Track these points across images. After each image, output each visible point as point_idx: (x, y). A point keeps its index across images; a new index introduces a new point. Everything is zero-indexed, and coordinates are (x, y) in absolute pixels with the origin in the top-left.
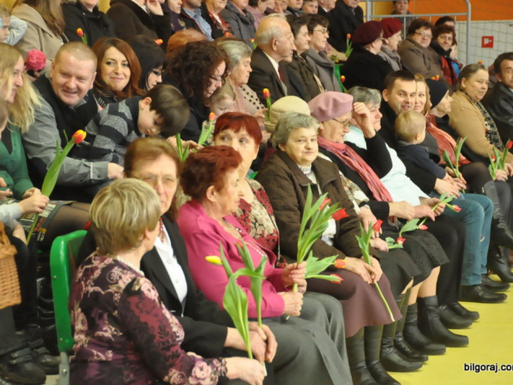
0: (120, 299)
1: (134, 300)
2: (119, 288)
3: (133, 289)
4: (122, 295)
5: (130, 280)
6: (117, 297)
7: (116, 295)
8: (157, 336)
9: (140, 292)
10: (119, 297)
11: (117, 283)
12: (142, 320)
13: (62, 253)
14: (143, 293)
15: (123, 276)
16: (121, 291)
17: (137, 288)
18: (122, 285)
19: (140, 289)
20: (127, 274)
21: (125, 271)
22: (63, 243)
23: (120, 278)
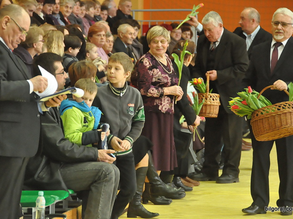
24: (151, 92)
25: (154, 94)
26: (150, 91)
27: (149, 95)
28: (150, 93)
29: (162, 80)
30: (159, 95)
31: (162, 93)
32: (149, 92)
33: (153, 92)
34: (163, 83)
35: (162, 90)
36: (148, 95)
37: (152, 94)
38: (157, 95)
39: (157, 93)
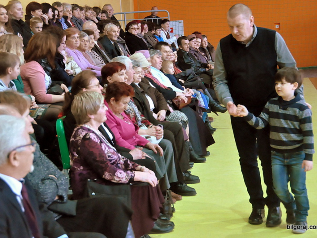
0: (81, 142)
1: (87, 142)
2: (80, 138)
3: (86, 137)
4: (81, 141)
5: (85, 134)
6: (80, 141)
7: (79, 141)
8: (98, 157)
9: (90, 139)
10: (80, 142)
11: (80, 136)
12: (91, 150)
13: (61, 126)
14: (91, 139)
15: (82, 133)
16: (81, 139)
17: (88, 137)
18: (82, 136)
19: (89, 137)
20: (84, 132)
21: (84, 131)
22: (61, 122)
23: (81, 133)
24: (119, 175)
25: (122, 178)
26: (117, 174)
27: (117, 179)
28: (118, 177)
29: (112, 158)
30: (129, 179)
31: (132, 177)
32: (116, 176)
33: (121, 176)
34: (114, 161)
35: (132, 173)
36: (115, 180)
37: (119, 178)
38: (126, 179)
39: (126, 176)
